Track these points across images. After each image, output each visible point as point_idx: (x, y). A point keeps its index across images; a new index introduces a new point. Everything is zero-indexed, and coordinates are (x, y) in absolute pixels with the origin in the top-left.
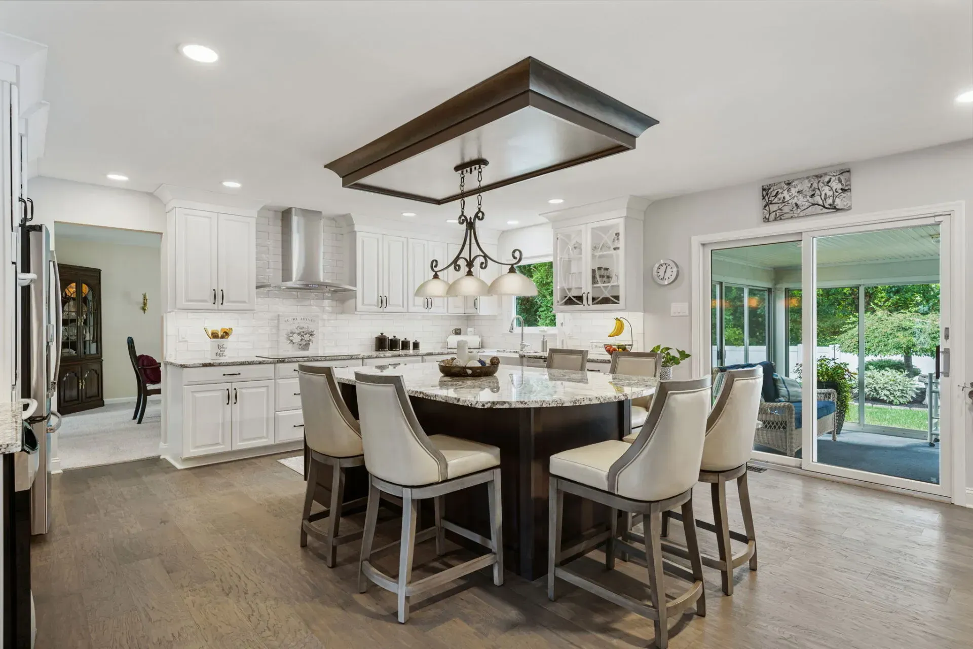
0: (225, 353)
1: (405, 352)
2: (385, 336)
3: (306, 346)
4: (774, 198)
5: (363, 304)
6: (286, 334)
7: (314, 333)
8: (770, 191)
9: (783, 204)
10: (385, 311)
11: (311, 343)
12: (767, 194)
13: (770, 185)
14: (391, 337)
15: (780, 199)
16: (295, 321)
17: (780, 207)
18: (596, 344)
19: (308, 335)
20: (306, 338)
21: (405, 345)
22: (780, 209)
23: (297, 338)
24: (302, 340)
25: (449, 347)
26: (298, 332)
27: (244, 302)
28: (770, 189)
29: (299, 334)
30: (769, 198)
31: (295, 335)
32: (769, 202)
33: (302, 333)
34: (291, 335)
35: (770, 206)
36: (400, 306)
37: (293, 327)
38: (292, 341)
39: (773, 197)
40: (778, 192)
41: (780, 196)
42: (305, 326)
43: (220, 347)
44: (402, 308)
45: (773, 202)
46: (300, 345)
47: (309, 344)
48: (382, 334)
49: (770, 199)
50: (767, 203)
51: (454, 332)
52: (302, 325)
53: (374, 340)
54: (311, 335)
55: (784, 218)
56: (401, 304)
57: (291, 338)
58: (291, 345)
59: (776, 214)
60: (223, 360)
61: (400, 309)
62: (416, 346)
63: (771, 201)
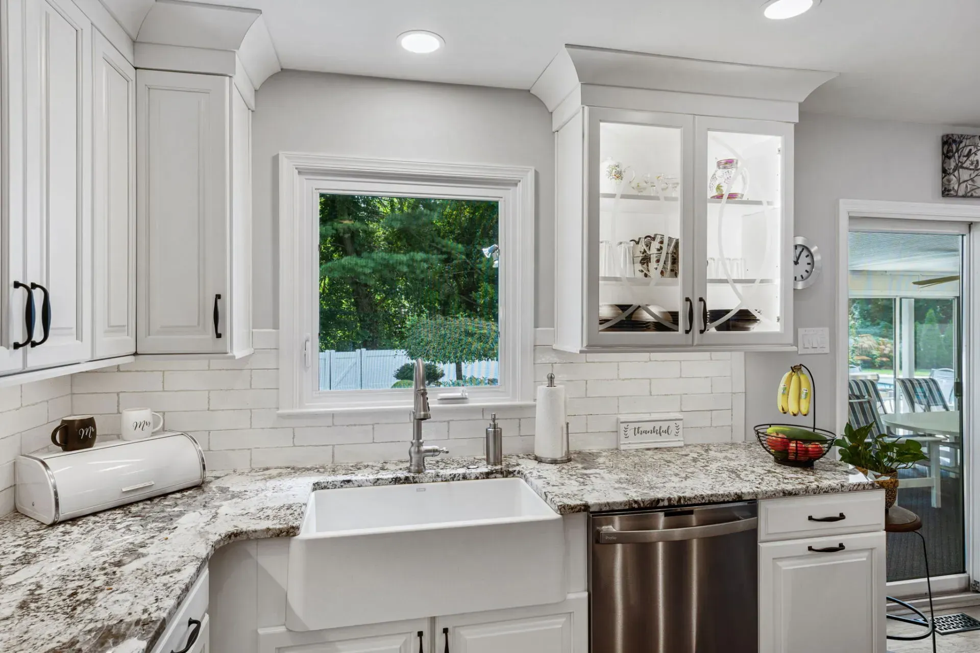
4: (965, 159)
8: (962, 145)
9: (976, 172)
12: (957, 151)
13: (962, 135)
15: (972, 164)
17: (972, 177)
18: (637, 425)
22: (972, 180)
28: (961, 142)
30: (959, 157)
32: (960, 164)
35: (961, 170)
39: (964, 156)
40: (971, 150)
41: (972, 158)
45: (965, 165)
49: (961, 160)
50: (957, 165)
55: (977, 195)
59: (967, 186)
63: (963, 163)
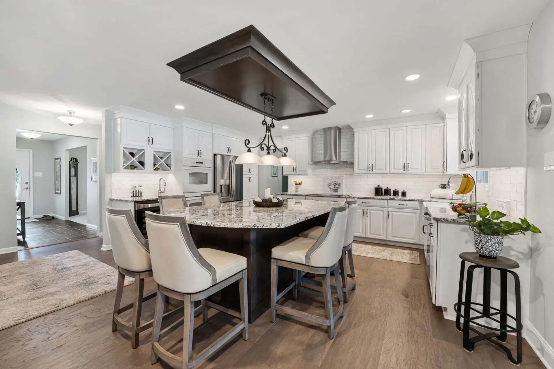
0: (298, 191)
1: (396, 197)
2: (380, 187)
3: (336, 190)
5: (358, 169)
6: (328, 184)
7: (340, 184)
10: (372, 173)
11: (339, 189)
14: (384, 188)
16: (332, 179)
19: (337, 185)
20: (336, 187)
21: (396, 193)
23: (332, 187)
24: (335, 187)
25: (432, 196)
26: (333, 183)
27: (304, 171)
29: (333, 185)
31: (332, 185)
33: (335, 184)
34: (330, 185)
36: (383, 169)
37: (331, 181)
38: (330, 188)
42: (336, 181)
43: (296, 188)
44: (385, 171)
46: (334, 189)
47: (338, 189)
48: (379, 186)
51: (440, 186)
52: (335, 180)
53: (374, 189)
54: (339, 185)
56: (384, 168)
57: (330, 186)
58: (329, 190)
60: (298, 193)
61: (384, 171)
62: (404, 194)
